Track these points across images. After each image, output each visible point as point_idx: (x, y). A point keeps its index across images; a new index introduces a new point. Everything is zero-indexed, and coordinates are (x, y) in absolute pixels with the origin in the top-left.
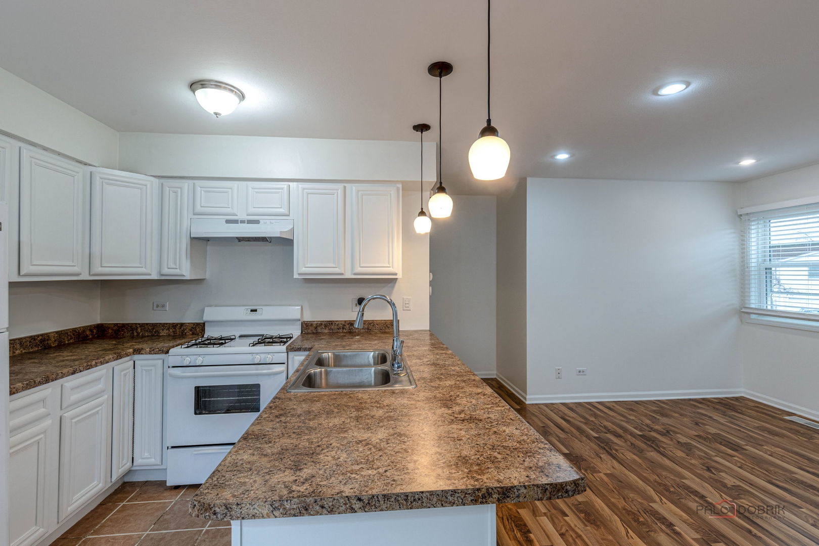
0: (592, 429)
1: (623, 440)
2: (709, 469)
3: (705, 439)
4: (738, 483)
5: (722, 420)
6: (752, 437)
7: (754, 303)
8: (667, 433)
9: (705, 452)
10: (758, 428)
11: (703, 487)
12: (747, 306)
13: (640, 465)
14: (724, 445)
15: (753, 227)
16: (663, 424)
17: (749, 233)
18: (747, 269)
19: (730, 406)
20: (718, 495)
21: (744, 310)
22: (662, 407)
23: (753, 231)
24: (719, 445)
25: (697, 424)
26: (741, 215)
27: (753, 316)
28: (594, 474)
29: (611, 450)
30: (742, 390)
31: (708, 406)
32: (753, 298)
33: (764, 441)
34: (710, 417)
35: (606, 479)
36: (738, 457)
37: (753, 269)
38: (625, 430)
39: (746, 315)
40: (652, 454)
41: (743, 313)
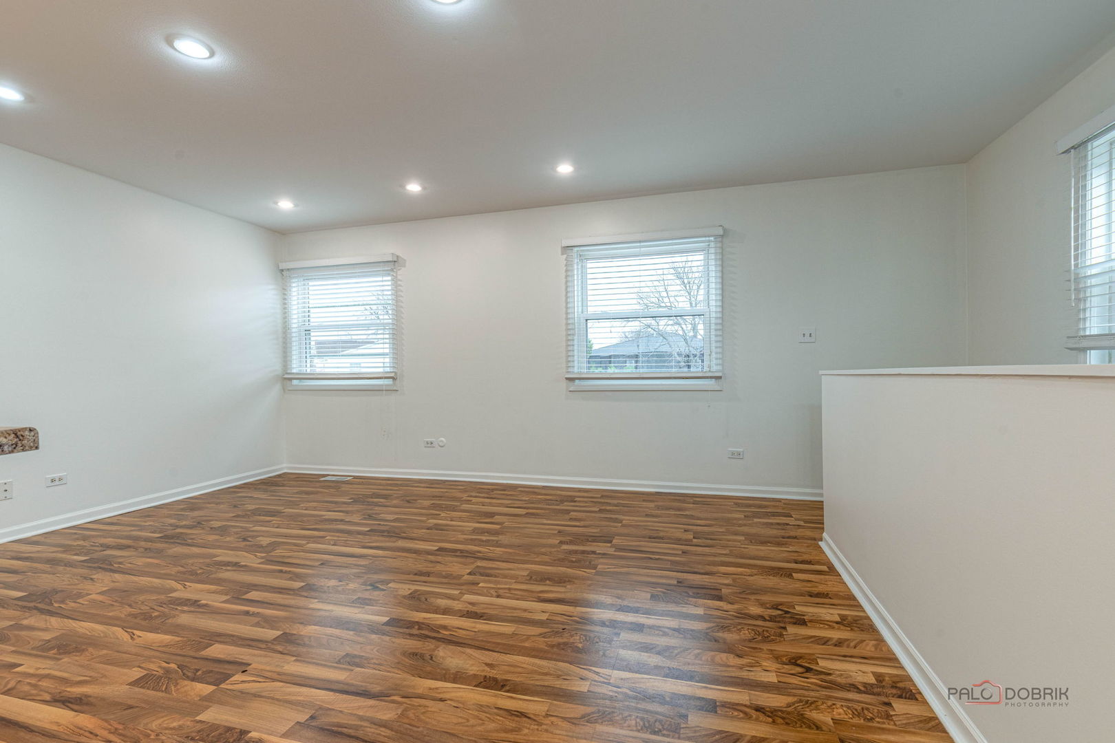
0: (76, 554)
1: (133, 550)
2: (245, 540)
3: (243, 516)
4: (273, 540)
5: (263, 496)
6: (290, 501)
7: (295, 368)
8: (198, 524)
9: (242, 527)
10: (297, 493)
11: (237, 556)
12: (289, 371)
13: (158, 565)
14: (263, 516)
15: (294, 285)
16: (192, 518)
17: (290, 291)
18: (289, 331)
19: (272, 483)
20: (252, 556)
21: (286, 376)
22: (192, 503)
23: (294, 289)
24: (258, 517)
25: (235, 506)
26: (282, 270)
27: (295, 382)
28: (78, 601)
29: (111, 565)
30: (284, 465)
31: (249, 488)
32: (294, 362)
33: (300, 501)
34: (251, 497)
35: (100, 598)
36: (275, 520)
37: (294, 330)
38: (137, 539)
39: (288, 382)
40: (175, 549)
41: (285, 378)
